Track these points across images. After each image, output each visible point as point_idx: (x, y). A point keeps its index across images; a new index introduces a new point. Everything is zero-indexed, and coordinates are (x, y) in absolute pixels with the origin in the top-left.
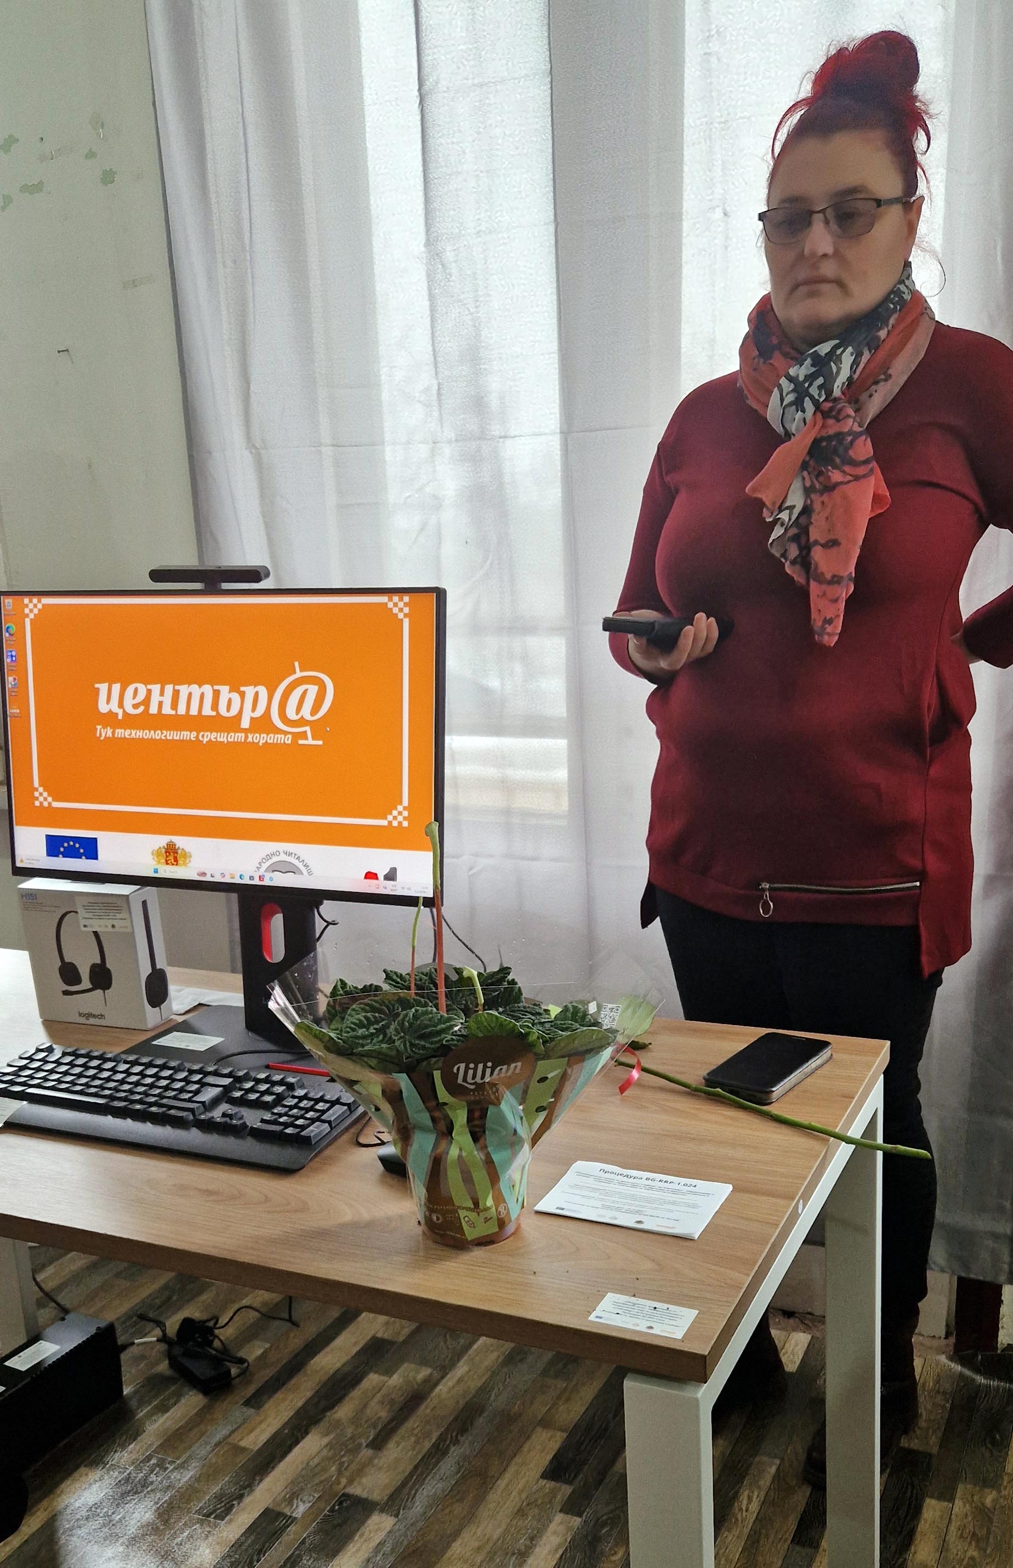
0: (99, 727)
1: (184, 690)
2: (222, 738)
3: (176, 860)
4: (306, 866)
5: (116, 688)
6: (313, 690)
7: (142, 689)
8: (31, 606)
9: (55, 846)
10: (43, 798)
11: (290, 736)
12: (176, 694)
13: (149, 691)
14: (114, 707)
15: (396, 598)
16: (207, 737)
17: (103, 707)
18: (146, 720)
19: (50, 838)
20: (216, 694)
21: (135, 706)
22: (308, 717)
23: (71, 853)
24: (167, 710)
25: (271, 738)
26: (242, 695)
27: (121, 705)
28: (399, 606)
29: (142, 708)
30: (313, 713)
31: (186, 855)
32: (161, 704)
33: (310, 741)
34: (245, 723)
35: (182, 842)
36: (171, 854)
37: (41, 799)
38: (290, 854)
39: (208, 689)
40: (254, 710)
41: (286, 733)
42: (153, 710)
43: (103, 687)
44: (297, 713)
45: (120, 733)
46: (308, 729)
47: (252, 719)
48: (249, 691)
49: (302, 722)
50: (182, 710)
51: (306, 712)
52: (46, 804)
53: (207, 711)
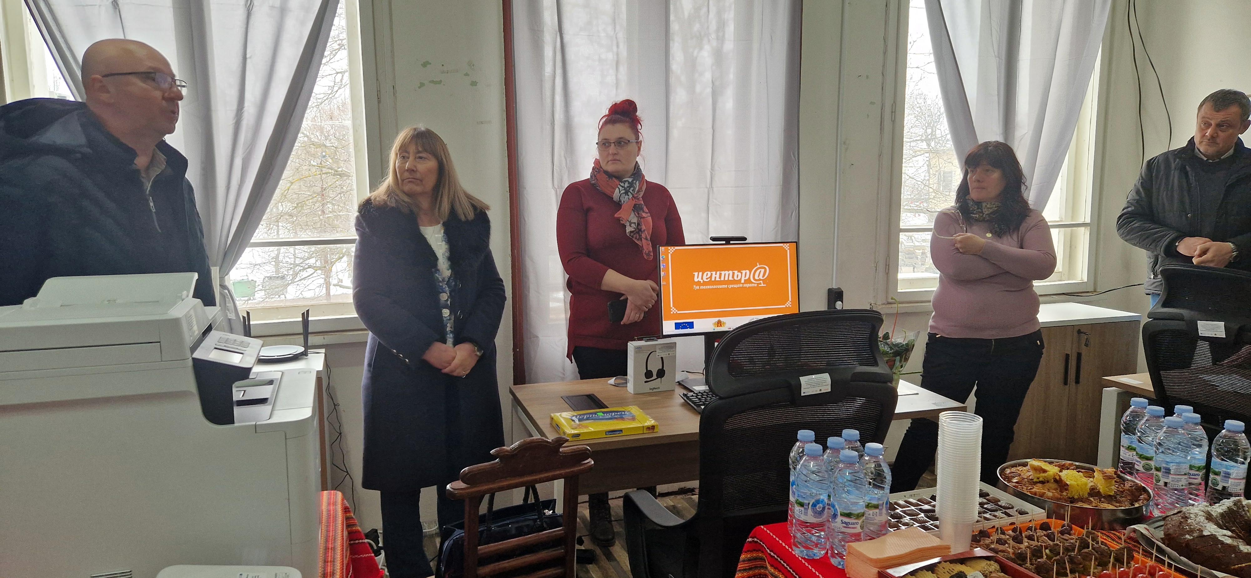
0: (694, 286)
1: (723, 273)
2: (735, 286)
3: (721, 325)
5: (701, 274)
6: (763, 270)
7: (709, 273)
8: (671, 250)
9: (678, 326)
10: (674, 310)
12: (720, 274)
13: (712, 274)
14: (700, 279)
15: (785, 244)
16: (730, 286)
17: (696, 280)
18: (711, 282)
19: (676, 323)
20: (733, 273)
21: (707, 279)
22: (762, 278)
23: (685, 328)
24: (718, 279)
25: (751, 285)
26: (742, 273)
27: (702, 279)
28: (786, 246)
29: (709, 279)
30: (763, 277)
31: (724, 323)
32: (715, 277)
33: (762, 285)
34: (743, 281)
35: (722, 319)
36: (719, 323)
37: (673, 311)
39: (731, 272)
40: (745, 277)
41: (755, 283)
42: (713, 279)
43: (696, 274)
44: (758, 277)
45: (702, 287)
46: (761, 282)
47: (745, 280)
48: (744, 272)
49: (760, 280)
50: (722, 279)
51: (761, 277)
52: (675, 312)
53: (731, 278)
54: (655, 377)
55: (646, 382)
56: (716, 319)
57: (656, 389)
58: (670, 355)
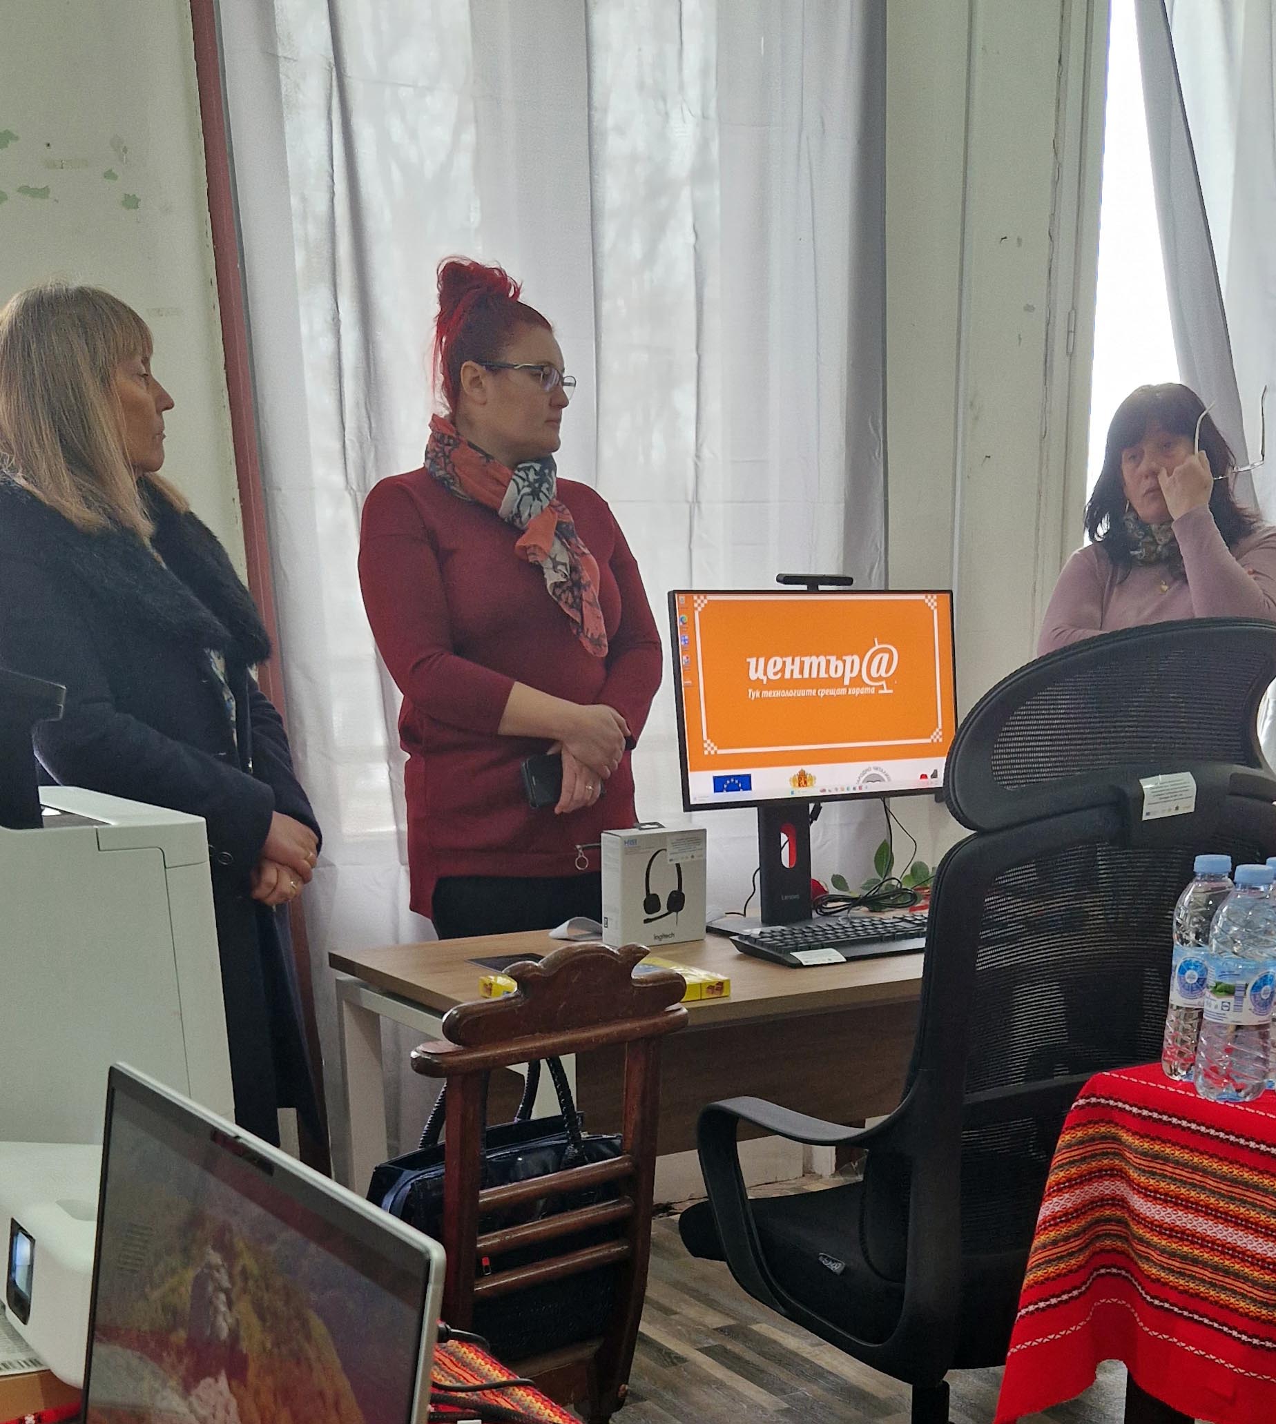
0: (750, 691)
1: (807, 660)
2: (832, 692)
3: (805, 782)
4: (886, 775)
5: (762, 661)
6: (886, 657)
7: (779, 661)
8: (699, 601)
9: (720, 784)
10: (710, 748)
11: (873, 688)
12: (802, 663)
13: (784, 663)
14: (760, 675)
15: (929, 596)
16: (823, 692)
17: (753, 676)
18: (782, 684)
19: (715, 778)
20: (828, 662)
21: (775, 674)
22: (884, 675)
23: (733, 788)
24: (797, 675)
25: (863, 691)
27: (765, 673)
28: (931, 601)
29: (779, 675)
30: (887, 672)
31: (813, 779)
32: (792, 671)
33: (886, 691)
34: (847, 682)
35: (809, 769)
36: (802, 779)
38: (877, 769)
39: (822, 659)
40: (852, 671)
41: (871, 686)
42: (787, 676)
43: (753, 661)
44: (878, 672)
45: (767, 694)
46: (883, 683)
47: (851, 678)
48: (848, 659)
49: (880, 678)
50: (806, 675)
51: (882, 672)
52: (712, 752)
53: (823, 674)
54: (664, 910)
55: (647, 921)
56: (795, 770)
57: (666, 936)
58: (696, 858)
